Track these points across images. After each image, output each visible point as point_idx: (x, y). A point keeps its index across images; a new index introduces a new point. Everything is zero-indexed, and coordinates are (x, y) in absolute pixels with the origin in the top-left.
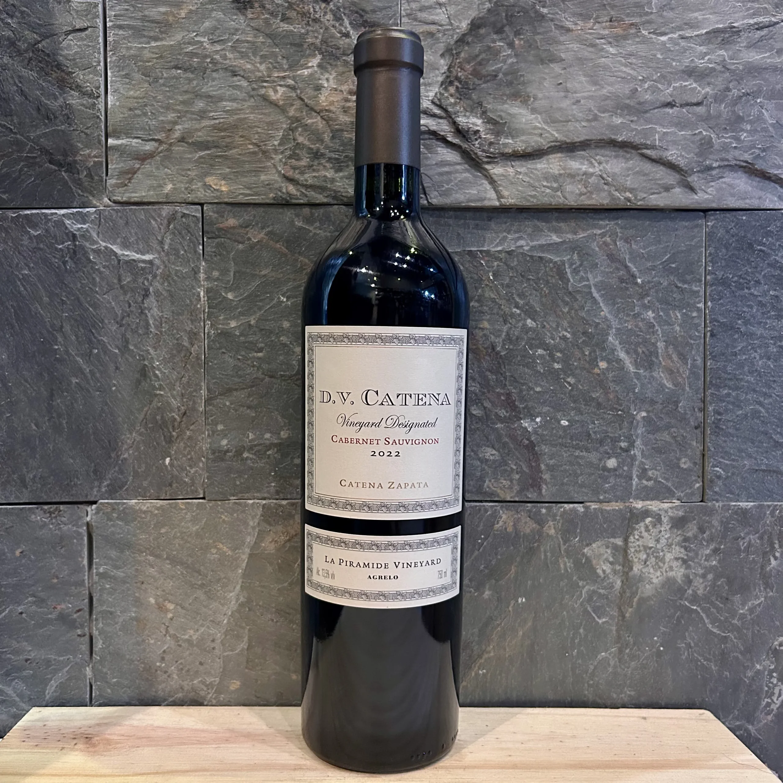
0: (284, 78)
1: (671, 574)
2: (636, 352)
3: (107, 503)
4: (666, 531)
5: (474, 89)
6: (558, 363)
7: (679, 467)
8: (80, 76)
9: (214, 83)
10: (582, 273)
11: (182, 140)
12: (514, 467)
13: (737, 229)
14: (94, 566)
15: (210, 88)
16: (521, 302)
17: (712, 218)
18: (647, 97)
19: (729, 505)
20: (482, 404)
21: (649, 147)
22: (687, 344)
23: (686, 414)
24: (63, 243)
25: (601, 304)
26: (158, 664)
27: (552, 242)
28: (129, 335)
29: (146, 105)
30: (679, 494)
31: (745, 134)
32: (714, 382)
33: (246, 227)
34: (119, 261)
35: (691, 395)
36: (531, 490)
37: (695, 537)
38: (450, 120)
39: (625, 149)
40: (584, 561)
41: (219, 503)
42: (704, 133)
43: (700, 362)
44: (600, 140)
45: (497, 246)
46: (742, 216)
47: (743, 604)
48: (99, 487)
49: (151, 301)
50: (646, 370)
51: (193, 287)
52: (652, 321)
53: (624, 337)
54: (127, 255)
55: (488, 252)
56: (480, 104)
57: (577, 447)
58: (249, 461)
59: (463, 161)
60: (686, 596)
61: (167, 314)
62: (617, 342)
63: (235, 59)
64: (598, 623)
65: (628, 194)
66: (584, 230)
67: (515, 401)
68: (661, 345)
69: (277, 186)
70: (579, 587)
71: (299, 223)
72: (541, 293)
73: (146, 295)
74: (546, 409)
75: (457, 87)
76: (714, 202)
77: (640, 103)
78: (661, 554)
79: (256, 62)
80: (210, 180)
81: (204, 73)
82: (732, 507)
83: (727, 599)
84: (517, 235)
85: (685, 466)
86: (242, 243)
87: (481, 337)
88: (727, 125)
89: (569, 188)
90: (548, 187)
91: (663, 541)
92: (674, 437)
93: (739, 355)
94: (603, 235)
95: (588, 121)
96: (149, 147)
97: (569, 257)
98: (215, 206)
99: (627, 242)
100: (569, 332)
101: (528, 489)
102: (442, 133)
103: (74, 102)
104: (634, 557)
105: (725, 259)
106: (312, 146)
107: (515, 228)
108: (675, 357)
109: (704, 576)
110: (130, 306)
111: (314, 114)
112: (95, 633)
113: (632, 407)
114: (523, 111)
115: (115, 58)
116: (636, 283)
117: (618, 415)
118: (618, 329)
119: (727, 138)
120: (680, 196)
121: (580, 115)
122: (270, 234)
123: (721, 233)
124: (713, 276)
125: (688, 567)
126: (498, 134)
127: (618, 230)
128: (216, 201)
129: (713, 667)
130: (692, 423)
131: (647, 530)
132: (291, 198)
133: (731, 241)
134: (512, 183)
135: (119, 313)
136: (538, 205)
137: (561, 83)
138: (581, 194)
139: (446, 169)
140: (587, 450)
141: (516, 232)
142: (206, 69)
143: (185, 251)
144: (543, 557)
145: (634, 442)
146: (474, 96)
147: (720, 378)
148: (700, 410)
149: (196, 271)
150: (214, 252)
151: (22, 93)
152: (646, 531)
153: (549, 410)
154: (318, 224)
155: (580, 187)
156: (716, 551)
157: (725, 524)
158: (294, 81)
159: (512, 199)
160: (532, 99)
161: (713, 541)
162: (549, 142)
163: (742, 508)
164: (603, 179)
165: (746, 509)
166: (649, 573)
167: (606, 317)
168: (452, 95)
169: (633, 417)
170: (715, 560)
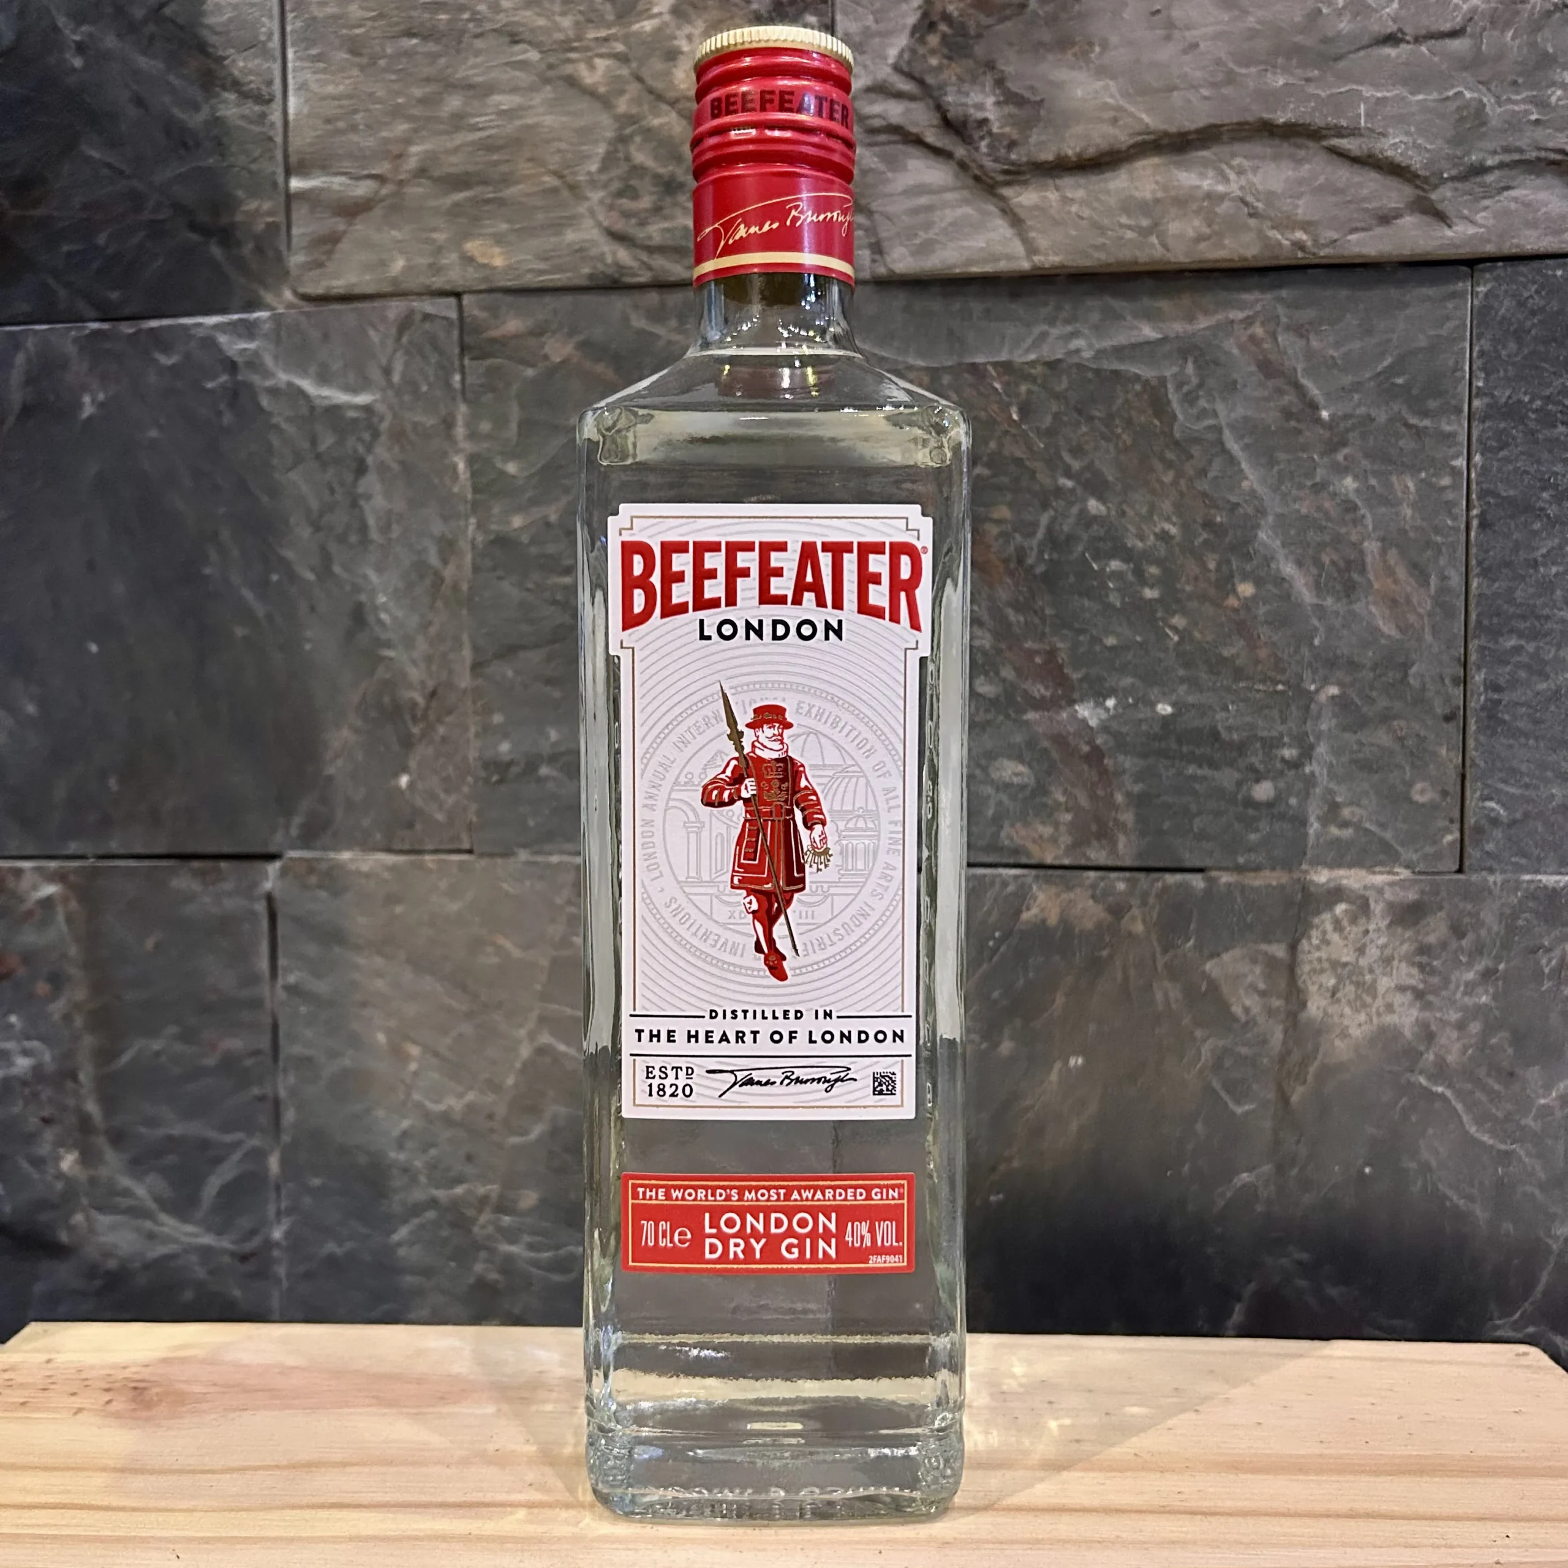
0: (606, 39)
1: (1389, 1019)
2: (1318, 563)
3: (301, 859)
4: (1378, 930)
5: (979, 36)
6: (1152, 587)
7: (1410, 801)
8: (241, 64)
9: (479, 60)
10: (1203, 403)
11: (421, 172)
12: (1062, 799)
13: (1541, 297)
14: (280, 972)
15: (470, 69)
16: (1076, 465)
17: (1488, 276)
18: (1342, 26)
19: (1518, 883)
20: (997, 673)
21: (1344, 132)
22: (1428, 544)
23: (1424, 688)
24: (214, 377)
25: (1244, 465)
26: (393, 1155)
27: (1141, 339)
28: (333, 547)
29: (355, 111)
30: (1408, 854)
31: (1559, 93)
32: (1486, 622)
33: (541, 334)
34: (312, 408)
35: (1435, 650)
36: (1095, 843)
37: (1444, 945)
38: (931, 102)
39: (1293, 140)
40: (1204, 988)
41: (499, 861)
42: (1468, 95)
43: (1456, 580)
44: (1238, 124)
45: (1028, 351)
46: (1554, 270)
47: (1548, 1087)
48: (287, 827)
49: (371, 483)
50: (1339, 599)
51: (445, 454)
52: (1352, 496)
53: (1293, 532)
54: (326, 398)
55: (1006, 367)
56: (990, 66)
57: (1192, 759)
58: (550, 785)
59: (959, 184)
60: (1421, 1065)
61: (400, 506)
62: (1278, 542)
63: (515, 9)
64: (1233, 1113)
65: (1300, 235)
66: (1206, 313)
67: (1061, 667)
68: (1371, 547)
69: (594, 252)
70: (1194, 1039)
71: (639, 322)
72: (1116, 446)
73: (361, 469)
74: (1127, 681)
75: (944, 36)
76: (1489, 241)
77: (1325, 40)
78: (1368, 977)
79: (553, 13)
80: (472, 246)
81: (460, 42)
82: (1525, 885)
83: (1511, 1074)
84: (1069, 329)
85: (1420, 799)
86: (533, 366)
87: (996, 539)
88: (1519, 74)
89: (1174, 227)
90: (1129, 227)
91: (1373, 952)
92: (1401, 739)
93: (1545, 565)
94: (1248, 322)
95: (1214, 85)
96: (362, 189)
97: (1175, 369)
98: (482, 296)
99: (1301, 336)
100: (1174, 524)
101: (1089, 843)
102: (914, 130)
103: (228, 113)
104: (1309, 983)
105: (1514, 364)
106: (661, 170)
107: (1064, 314)
108: (1401, 572)
109: (1461, 1026)
110: (332, 491)
111: (665, 107)
112: (282, 1093)
113: (1307, 675)
114: (1080, 76)
115: (299, 24)
116: (1318, 420)
117: (1276, 692)
118: (1280, 517)
119: (1519, 103)
120: (1414, 233)
121: (1198, 74)
122: (584, 346)
123: (1505, 307)
124: (1487, 400)
125: (1427, 1006)
126: (1026, 125)
127: (1281, 310)
128: (482, 287)
129: (1478, 1212)
130: (1439, 711)
131: (1338, 926)
132: (623, 275)
133: (1528, 324)
134: (1056, 223)
135: (314, 504)
136: (1110, 265)
137: (1158, 11)
138: (1200, 238)
139: (923, 200)
140: (1213, 765)
141: (1067, 322)
142: (463, 32)
143: (430, 385)
144: (1119, 976)
145: (1312, 747)
146: (979, 50)
147: (1498, 615)
148: (1455, 681)
149: (448, 424)
150: (482, 385)
151: (139, 102)
152: (1335, 929)
153: (1133, 685)
154: (673, 323)
155: (1197, 223)
156: (1488, 975)
157: (1510, 920)
158: (625, 44)
159: (1057, 254)
160: (1097, 49)
161: (1481, 953)
162: (1131, 135)
163: (1545, 887)
164: (1246, 204)
165: (1554, 889)
166: (1342, 1015)
167: (1253, 493)
168: (933, 52)
169: (1311, 697)
170: (1486, 992)
